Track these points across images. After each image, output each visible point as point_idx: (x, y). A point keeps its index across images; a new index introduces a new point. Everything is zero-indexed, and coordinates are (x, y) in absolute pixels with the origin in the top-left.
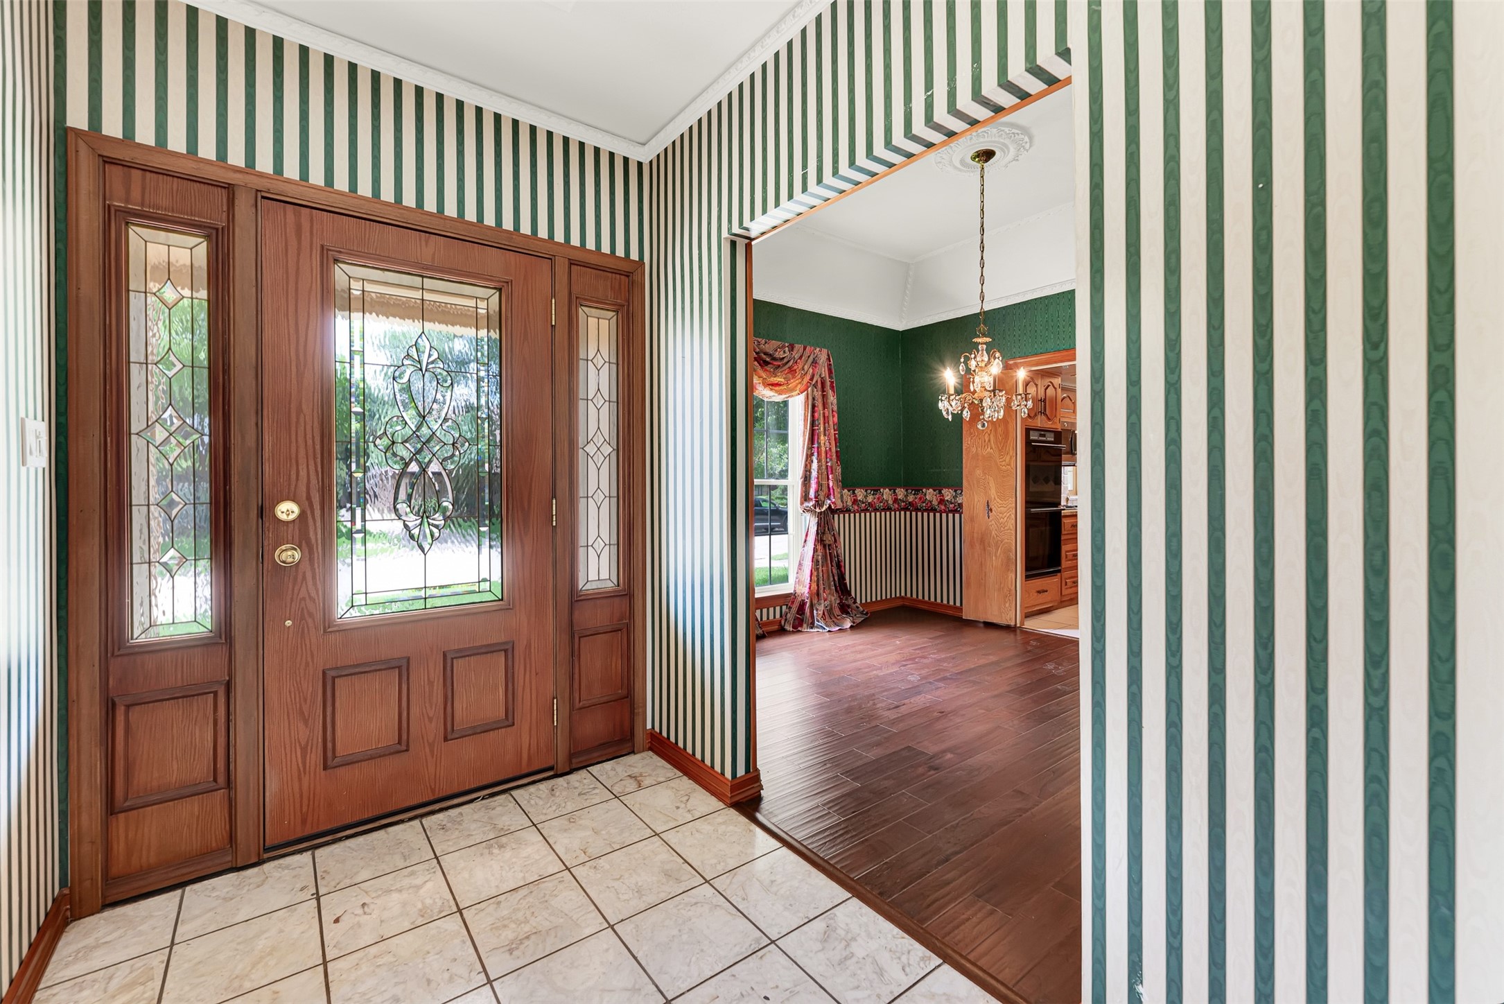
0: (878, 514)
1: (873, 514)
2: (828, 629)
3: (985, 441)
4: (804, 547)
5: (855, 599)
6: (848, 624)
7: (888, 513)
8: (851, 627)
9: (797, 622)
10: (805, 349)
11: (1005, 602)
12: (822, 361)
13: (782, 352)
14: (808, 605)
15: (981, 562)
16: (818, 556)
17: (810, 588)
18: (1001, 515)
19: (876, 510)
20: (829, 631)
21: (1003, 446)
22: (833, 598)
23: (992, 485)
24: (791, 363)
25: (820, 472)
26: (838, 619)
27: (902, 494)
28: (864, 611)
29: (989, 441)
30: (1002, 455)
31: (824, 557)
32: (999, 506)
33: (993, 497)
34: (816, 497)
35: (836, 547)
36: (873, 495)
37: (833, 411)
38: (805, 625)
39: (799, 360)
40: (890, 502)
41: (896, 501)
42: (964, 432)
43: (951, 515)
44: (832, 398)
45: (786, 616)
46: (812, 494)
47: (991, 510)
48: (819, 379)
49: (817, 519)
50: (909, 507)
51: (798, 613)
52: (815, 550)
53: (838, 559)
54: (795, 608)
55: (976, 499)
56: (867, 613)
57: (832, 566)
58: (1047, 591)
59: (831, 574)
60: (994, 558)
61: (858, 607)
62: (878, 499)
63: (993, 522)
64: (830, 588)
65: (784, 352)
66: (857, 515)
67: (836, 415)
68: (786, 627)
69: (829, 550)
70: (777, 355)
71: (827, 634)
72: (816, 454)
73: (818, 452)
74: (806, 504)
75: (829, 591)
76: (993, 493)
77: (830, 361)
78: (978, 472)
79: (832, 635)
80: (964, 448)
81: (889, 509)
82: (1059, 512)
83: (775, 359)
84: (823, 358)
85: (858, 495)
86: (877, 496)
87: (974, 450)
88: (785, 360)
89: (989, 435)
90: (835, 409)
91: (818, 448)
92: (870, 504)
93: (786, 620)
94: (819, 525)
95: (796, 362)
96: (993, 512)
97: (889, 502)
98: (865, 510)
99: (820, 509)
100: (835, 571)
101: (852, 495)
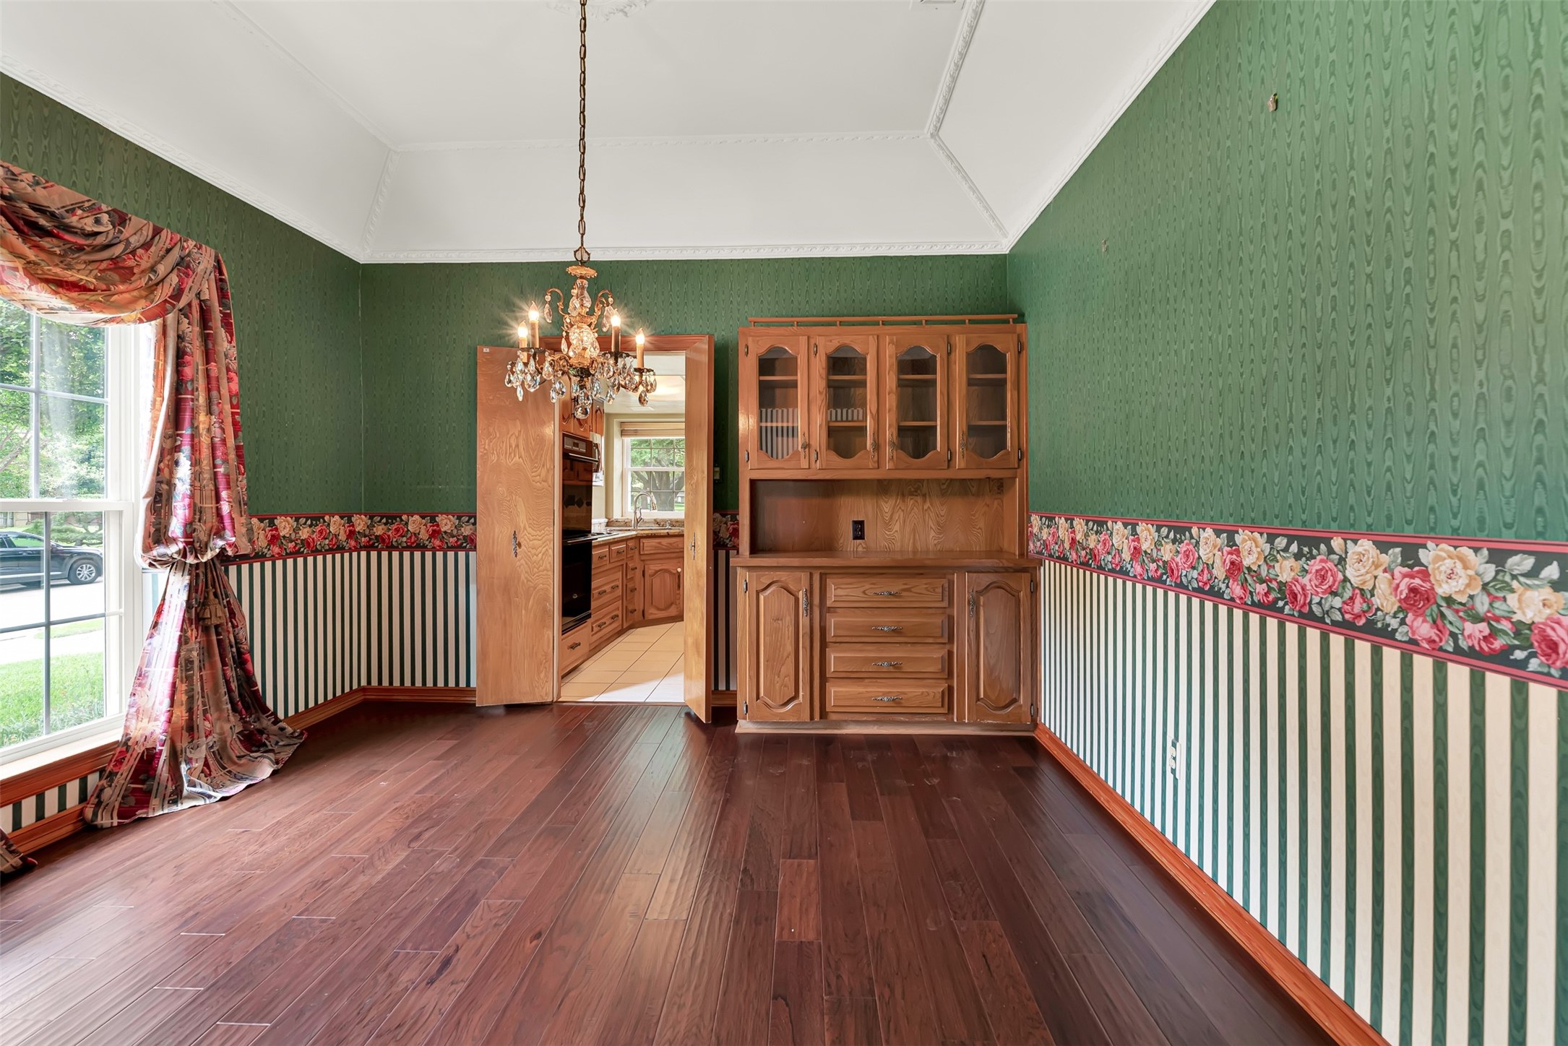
0: (320, 558)
1: (310, 559)
2: (219, 796)
3: (510, 446)
4: (151, 636)
5: (275, 713)
6: (265, 770)
7: (338, 556)
8: (274, 773)
9: (132, 801)
10: (157, 231)
11: (539, 674)
12: (201, 267)
13: (90, 221)
14: (163, 757)
15: (505, 619)
16: (191, 651)
17: (169, 721)
18: (533, 551)
19: (315, 552)
20: (223, 799)
21: (537, 456)
22: (227, 727)
23: (521, 508)
24: (117, 250)
25: (197, 484)
26: (240, 765)
27: (362, 524)
28: (294, 732)
29: (517, 446)
30: (536, 467)
31: (206, 650)
32: (532, 538)
33: (522, 526)
34: (187, 535)
35: (234, 627)
36: (310, 526)
37: (228, 370)
38: (155, 802)
39: (140, 251)
40: (342, 537)
41: (351, 534)
42: (479, 432)
43: (451, 555)
44: (226, 344)
45: (99, 796)
46: (176, 527)
47: (519, 545)
48: (195, 303)
49: (187, 578)
50: (374, 544)
51: (135, 779)
52: (183, 641)
53: (238, 649)
54: (126, 770)
55: (497, 530)
56: (302, 734)
57: (224, 664)
58: (579, 644)
59: (222, 681)
60: (523, 612)
61: (282, 729)
62: (321, 532)
63: (522, 561)
64: (219, 708)
65: (97, 221)
66: (279, 563)
67: (236, 379)
68: (99, 822)
69: (218, 634)
70: (73, 220)
71: (218, 806)
72: (186, 449)
73: (193, 446)
74: (159, 550)
75: (215, 715)
76: (522, 520)
77: (221, 273)
78: (501, 489)
79: (231, 808)
80: (479, 454)
81: (341, 549)
82: (588, 545)
83: (68, 229)
84: (205, 261)
85: (280, 528)
86: (318, 528)
87: (494, 458)
88: (100, 240)
89: (517, 438)
90: (234, 366)
91: (193, 436)
92: (306, 543)
93: (99, 804)
94: (192, 589)
95: (133, 252)
96: (523, 547)
97: (340, 538)
98: (295, 554)
99: (196, 557)
100: (231, 673)
101: (268, 529)
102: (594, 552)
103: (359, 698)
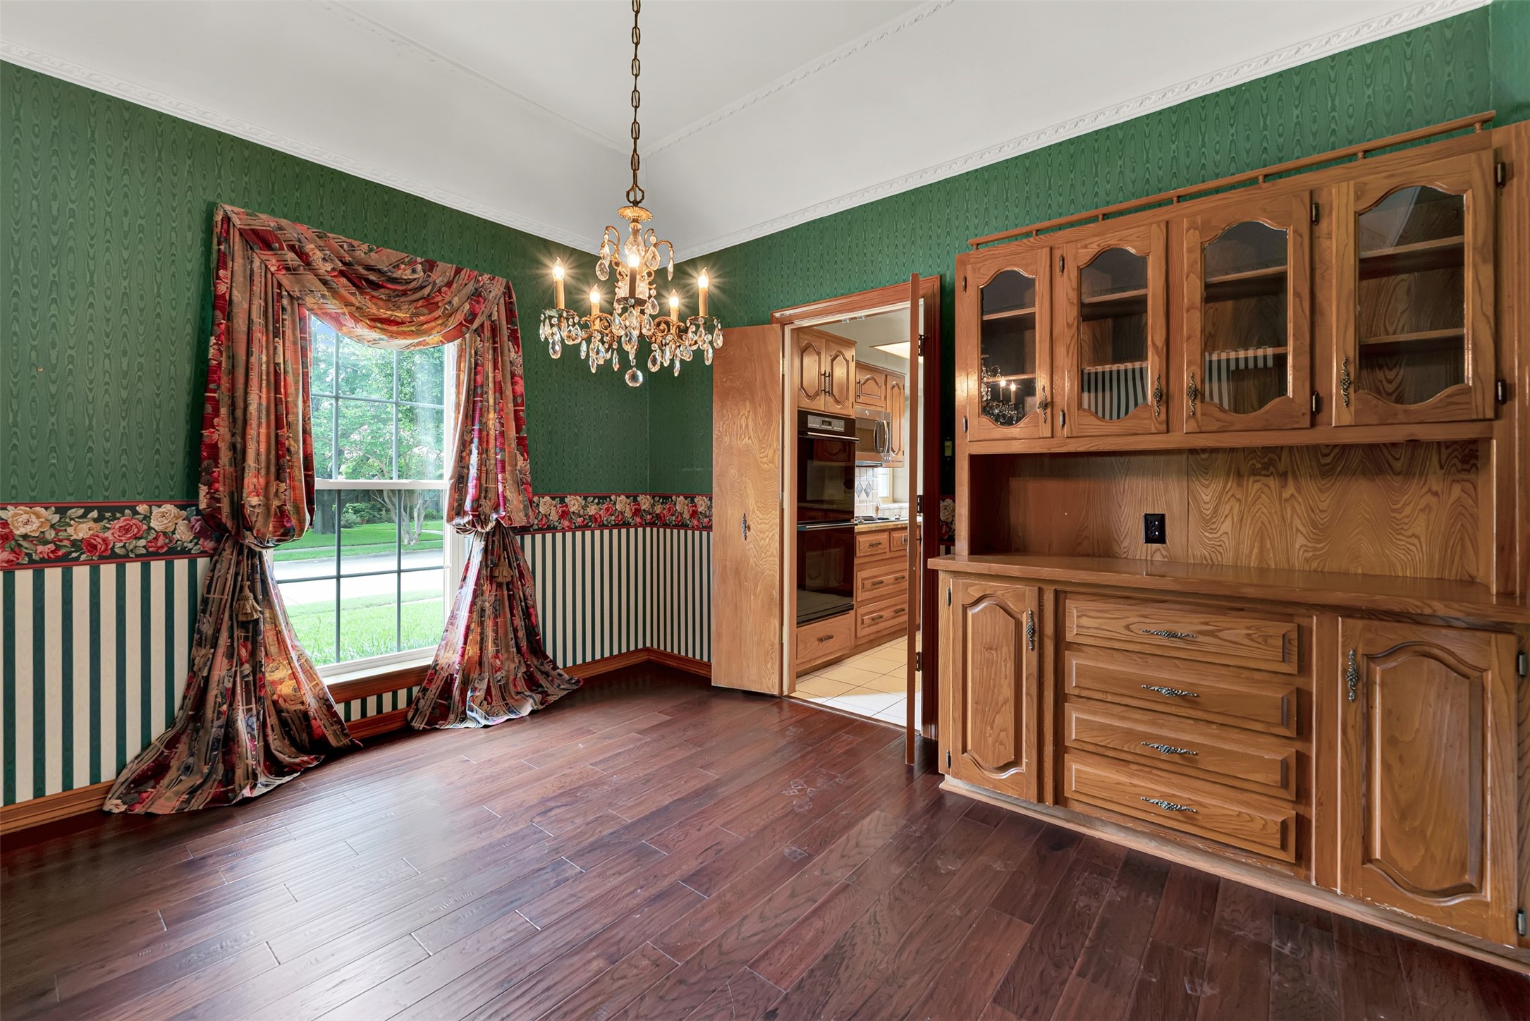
0: (606, 532)
1: (597, 533)
2: (484, 722)
3: (741, 427)
4: (461, 587)
5: (554, 662)
6: (526, 710)
7: (624, 531)
8: (533, 713)
9: (438, 712)
10: (458, 271)
11: (766, 664)
12: (492, 294)
13: (409, 272)
14: (456, 684)
15: (736, 604)
16: (484, 601)
17: (463, 655)
18: (761, 535)
19: (602, 526)
20: (486, 727)
21: (764, 436)
22: (513, 666)
23: (750, 491)
24: (426, 291)
25: (484, 468)
26: (516, 700)
27: (647, 503)
28: (571, 679)
29: (747, 426)
30: (763, 448)
31: (498, 601)
32: (760, 521)
33: (751, 508)
34: (473, 509)
35: (523, 585)
36: (598, 504)
37: (513, 375)
38: (452, 717)
39: (444, 289)
40: (628, 514)
41: (637, 512)
42: (715, 414)
44: (513, 354)
45: (417, 704)
46: (468, 506)
47: (749, 528)
48: (487, 324)
49: (483, 543)
50: (657, 522)
51: (441, 696)
52: (477, 593)
53: (526, 603)
54: (434, 690)
55: (729, 512)
56: (578, 681)
57: (512, 615)
58: (832, 637)
59: (510, 629)
60: (752, 597)
61: (560, 675)
62: (607, 510)
63: (751, 545)
64: (508, 651)
65: (414, 271)
66: (569, 535)
67: (521, 382)
68: (413, 724)
69: (509, 590)
70: (398, 274)
71: (483, 731)
72: (476, 440)
73: (480, 439)
74: (457, 520)
75: (506, 656)
76: (751, 502)
77: (510, 297)
78: (733, 471)
79: (492, 733)
80: (714, 436)
81: (627, 525)
82: (851, 530)
83: (395, 281)
84: (496, 289)
85: (570, 505)
86: (605, 506)
87: (727, 439)
88: (413, 285)
89: (747, 418)
90: (520, 371)
91: (480, 431)
92: (593, 518)
93: (417, 710)
94: (486, 550)
95: (439, 291)
96: (752, 530)
97: (626, 515)
98: (583, 527)
99: (482, 527)
100: (519, 622)
101: (558, 506)
102: (860, 539)
103: (643, 657)
